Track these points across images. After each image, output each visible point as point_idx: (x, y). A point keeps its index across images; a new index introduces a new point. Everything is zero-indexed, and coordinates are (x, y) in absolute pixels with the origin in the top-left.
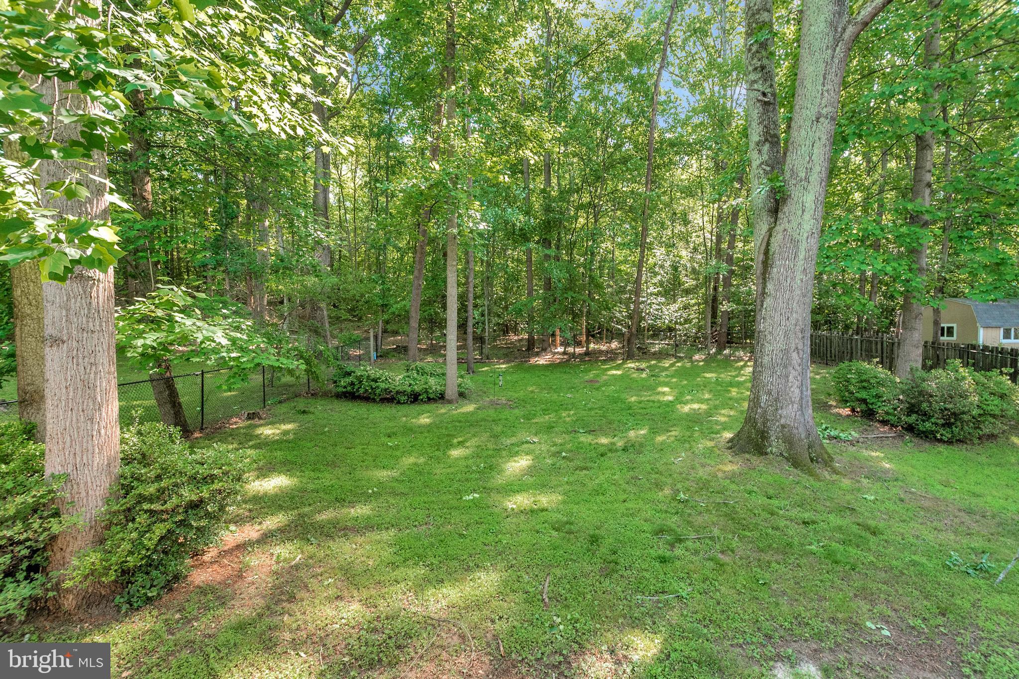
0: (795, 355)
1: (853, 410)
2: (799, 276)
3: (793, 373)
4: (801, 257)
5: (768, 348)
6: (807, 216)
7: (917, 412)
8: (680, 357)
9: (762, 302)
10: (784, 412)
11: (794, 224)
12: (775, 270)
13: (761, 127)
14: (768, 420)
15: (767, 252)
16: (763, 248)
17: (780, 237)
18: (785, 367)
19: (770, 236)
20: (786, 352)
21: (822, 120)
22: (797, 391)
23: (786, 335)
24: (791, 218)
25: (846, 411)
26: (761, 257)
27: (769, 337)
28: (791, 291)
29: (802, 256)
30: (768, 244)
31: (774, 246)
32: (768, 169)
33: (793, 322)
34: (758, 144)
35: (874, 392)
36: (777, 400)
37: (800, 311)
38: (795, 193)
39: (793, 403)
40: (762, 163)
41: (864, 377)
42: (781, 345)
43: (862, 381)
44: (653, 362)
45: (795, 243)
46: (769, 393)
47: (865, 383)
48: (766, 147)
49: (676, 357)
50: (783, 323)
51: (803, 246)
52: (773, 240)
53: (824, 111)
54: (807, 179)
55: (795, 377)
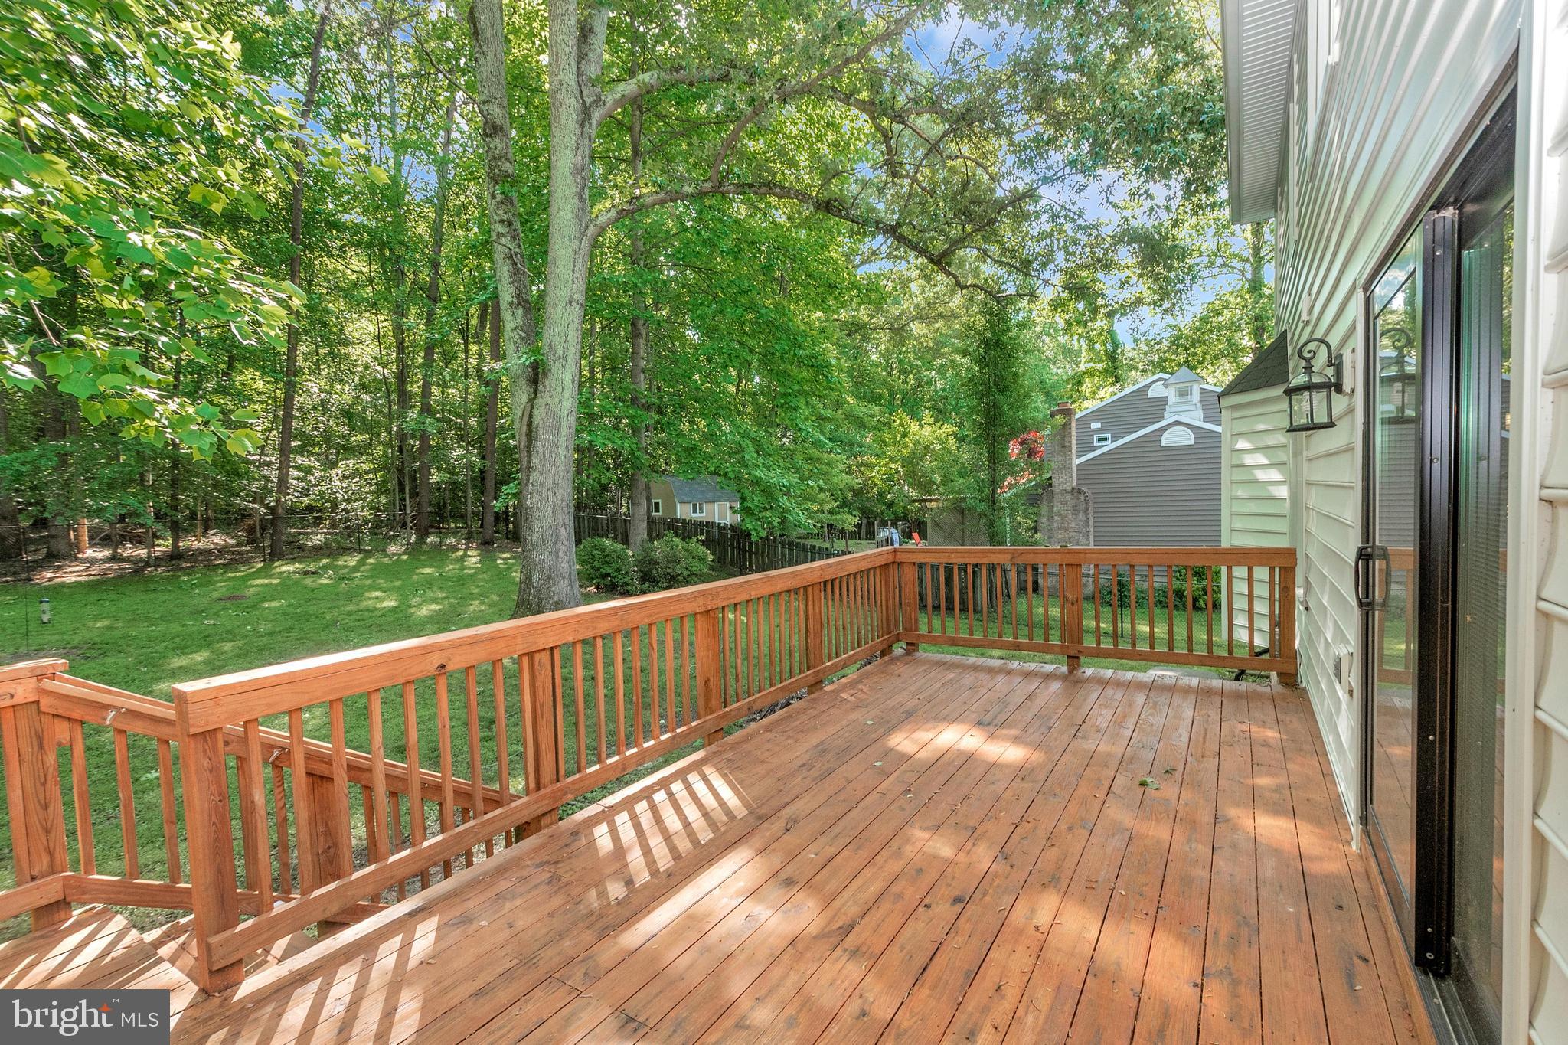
0: (562, 530)
1: (597, 588)
2: (562, 452)
3: (562, 549)
4: (564, 433)
5: (538, 524)
6: (567, 394)
7: (648, 580)
8: (365, 551)
9: (528, 476)
10: (556, 589)
11: (556, 400)
12: (539, 444)
13: (513, 289)
14: (542, 599)
15: (530, 424)
16: (526, 419)
17: (542, 410)
18: (555, 543)
19: (532, 407)
20: (555, 527)
21: (574, 304)
22: (567, 566)
23: (554, 510)
24: (553, 393)
25: (592, 589)
26: (525, 429)
27: (538, 513)
28: (557, 467)
29: (564, 431)
30: (531, 416)
31: (537, 419)
32: (524, 335)
33: (559, 497)
34: (511, 304)
35: (615, 566)
36: (549, 577)
37: (565, 486)
38: (555, 368)
39: (563, 578)
40: (517, 327)
41: (607, 552)
42: (550, 521)
43: (605, 557)
44: (325, 561)
45: (558, 418)
46: (542, 571)
47: (607, 558)
48: (520, 311)
49: (360, 551)
50: (551, 499)
51: (564, 423)
52: (535, 412)
53: (575, 297)
54: (564, 357)
55: (564, 553)
